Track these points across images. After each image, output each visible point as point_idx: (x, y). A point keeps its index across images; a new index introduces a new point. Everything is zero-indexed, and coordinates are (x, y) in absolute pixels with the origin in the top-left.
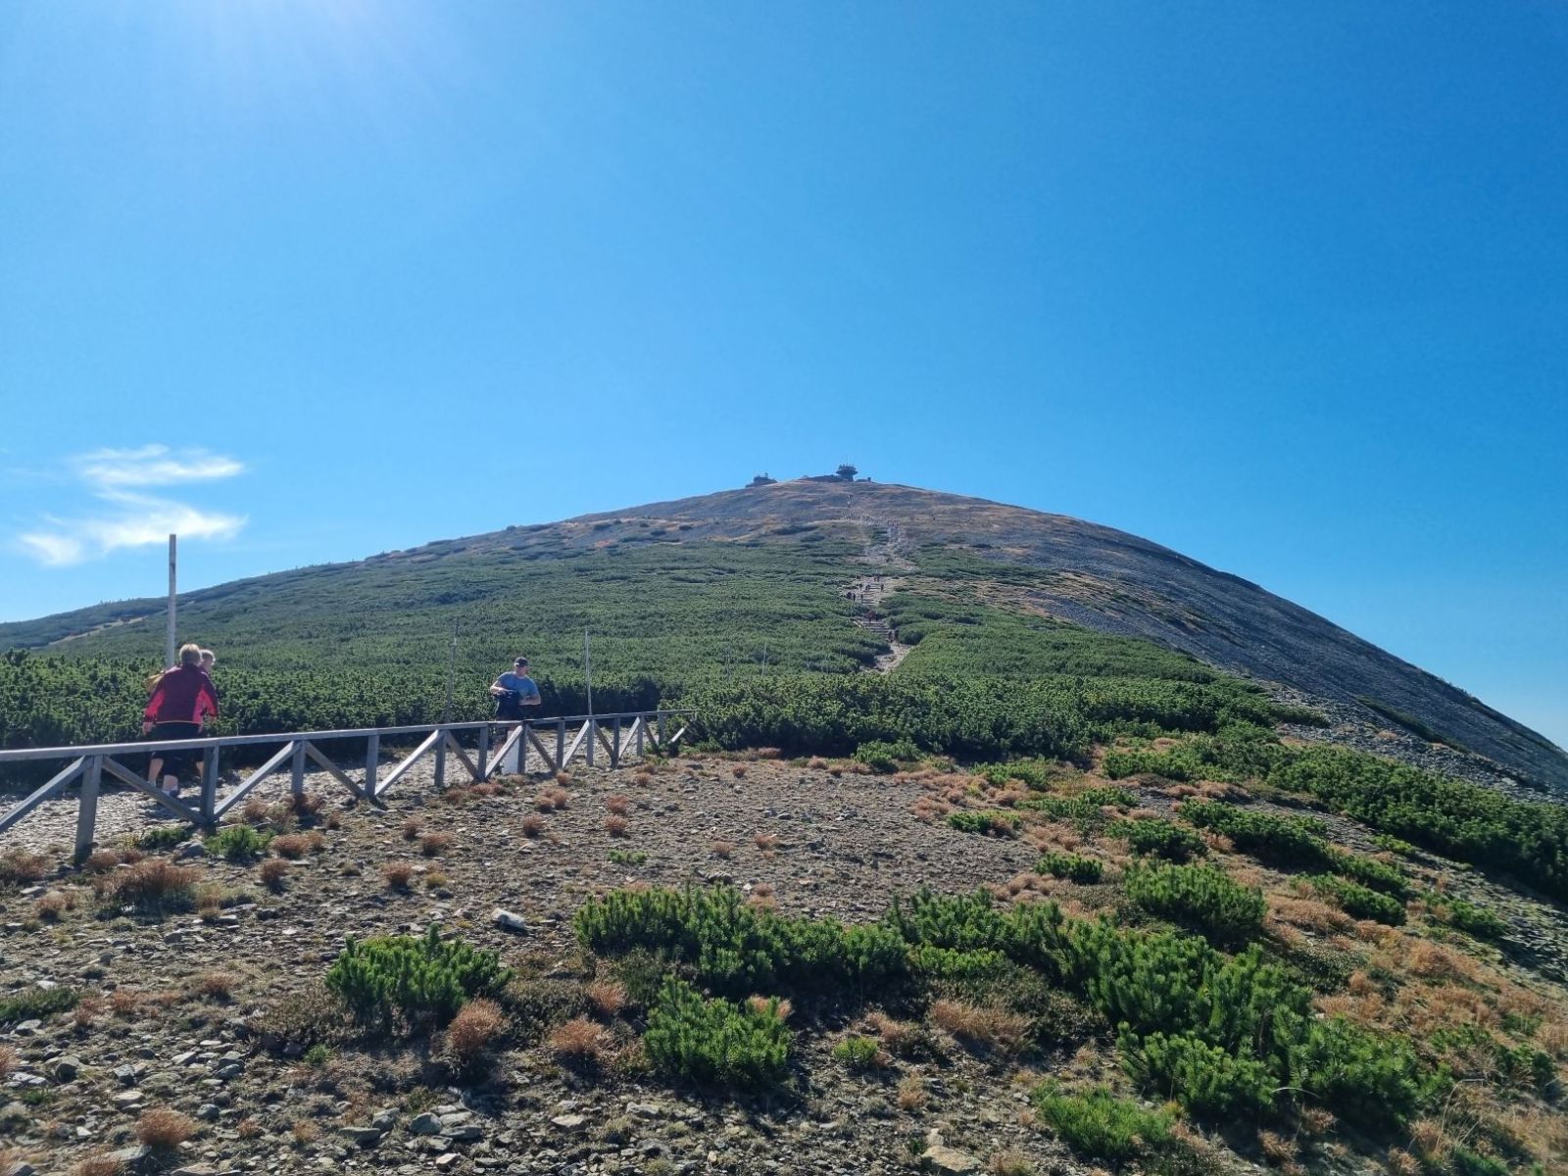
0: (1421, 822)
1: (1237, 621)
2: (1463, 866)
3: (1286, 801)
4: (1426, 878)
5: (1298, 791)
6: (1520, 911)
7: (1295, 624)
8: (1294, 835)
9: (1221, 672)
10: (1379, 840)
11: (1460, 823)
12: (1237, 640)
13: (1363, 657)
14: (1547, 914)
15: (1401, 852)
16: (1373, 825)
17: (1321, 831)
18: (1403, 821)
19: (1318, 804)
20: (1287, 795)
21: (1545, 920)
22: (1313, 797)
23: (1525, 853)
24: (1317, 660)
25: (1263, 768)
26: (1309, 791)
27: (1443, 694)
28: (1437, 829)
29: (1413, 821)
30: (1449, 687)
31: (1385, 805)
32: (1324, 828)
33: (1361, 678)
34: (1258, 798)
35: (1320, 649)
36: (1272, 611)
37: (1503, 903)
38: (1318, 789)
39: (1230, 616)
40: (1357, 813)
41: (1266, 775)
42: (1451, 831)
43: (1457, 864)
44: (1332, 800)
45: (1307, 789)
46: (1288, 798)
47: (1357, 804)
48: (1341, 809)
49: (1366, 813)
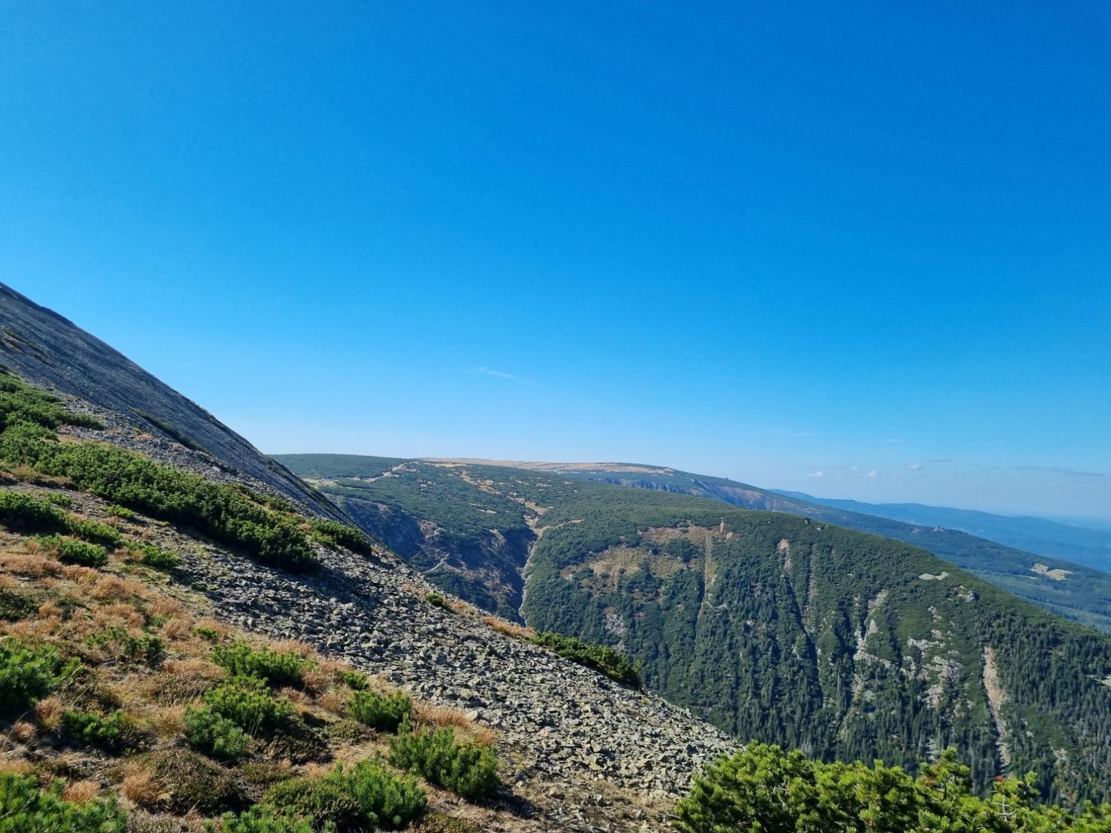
0: (142, 496)
1: (50, 346)
2: (164, 524)
3: (45, 483)
4: (136, 533)
5: (56, 475)
6: (192, 550)
7: (97, 354)
8: (39, 508)
9: (26, 384)
10: (110, 509)
11: (167, 495)
12: (49, 361)
13: (143, 383)
14: (208, 550)
15: (124, 516)
16: (108, 499)
17: (66, 504)
18: (130, 496)
19: (70, 484)
20: (47, 479)
21: (206, 554)
22: (68, 480)
23: (204, 513)
24: (110, 382)
25: (33, 459)
26: (65, 475)
27: (193, 411)
28: (152, 500)
29: (136, 495)
30: (197, 407)
31: (120, 485)
32: (70, 502)
33: (140, 396)
34: (22, 480)
35: (114, 374)
36: (80, 342)
37: (182, 546)
38: (73, 474)
39: (46, 342)
40: (99, 490)
41: (34, 463)
42: (161, 502)
43: (161, 523)
44: (82, 482)
45: (64, 474)
46: (47, 481)
47: (99, 485)
48: (87, 488)
49: (105, 490)
